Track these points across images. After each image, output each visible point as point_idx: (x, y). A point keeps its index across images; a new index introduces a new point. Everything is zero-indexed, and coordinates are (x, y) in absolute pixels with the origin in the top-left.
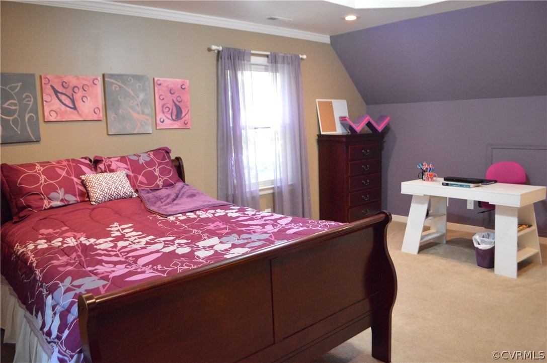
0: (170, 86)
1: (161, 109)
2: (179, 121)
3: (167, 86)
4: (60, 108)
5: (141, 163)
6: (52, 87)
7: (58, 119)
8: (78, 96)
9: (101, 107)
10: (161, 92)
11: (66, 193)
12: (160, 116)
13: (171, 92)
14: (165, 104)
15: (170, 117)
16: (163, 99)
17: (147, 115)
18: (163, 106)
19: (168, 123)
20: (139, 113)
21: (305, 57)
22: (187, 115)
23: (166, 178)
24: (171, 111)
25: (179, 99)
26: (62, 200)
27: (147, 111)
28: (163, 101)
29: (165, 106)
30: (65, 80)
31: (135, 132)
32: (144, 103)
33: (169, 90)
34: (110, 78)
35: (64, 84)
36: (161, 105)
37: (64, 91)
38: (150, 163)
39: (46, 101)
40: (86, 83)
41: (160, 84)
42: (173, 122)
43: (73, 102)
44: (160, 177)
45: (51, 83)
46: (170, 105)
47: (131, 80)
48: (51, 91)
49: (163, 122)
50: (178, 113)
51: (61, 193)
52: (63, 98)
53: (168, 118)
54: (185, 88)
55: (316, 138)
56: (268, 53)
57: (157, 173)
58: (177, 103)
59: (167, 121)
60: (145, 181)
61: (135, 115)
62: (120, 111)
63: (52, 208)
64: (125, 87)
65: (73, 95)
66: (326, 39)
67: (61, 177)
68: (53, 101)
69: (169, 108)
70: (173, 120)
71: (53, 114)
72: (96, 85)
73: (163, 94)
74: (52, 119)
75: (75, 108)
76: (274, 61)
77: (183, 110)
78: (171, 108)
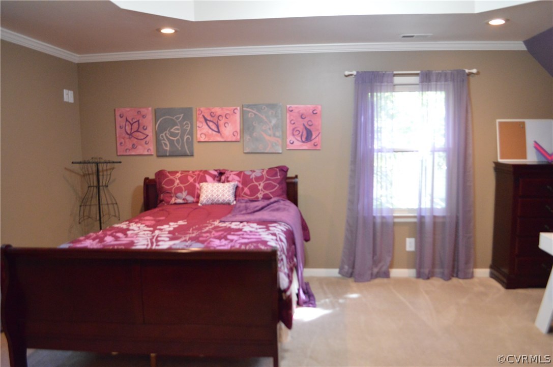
0: (301, 112)
1: (291, 132)
2: (309, 143)
3: (299, 112)
4: (208, 132)
5: (251, 177)
6: (204, 116)
7: (206, 140)
8: (221, 123)
9: (238, 131)
10: (292, 118)
11: (188, 194)
12: (290, 138)
13: (302, 117)
14: (295, 128)
15: (300, 139)
16: (294, 123)
17: (278, 137)
18: (293, 130)
19: (298, 144)
20: (270, 136)
21: (474, 71)
22: (317, 138)
23: (267, 192)
24: (301, 134)
25: (310, 123)
26: (184, 199)
27: (278, 134)
28: (294, 125)
29: (295, 130)
30: (213, 111)
31: (266, 152)
32: (276, 127)
33: (300, 115)
34: (247, 108)
35: (212, 114)
36: (292, 128)
37: (212, 119)
38: (259, 179)
39: (199, 127)
40: (228, 112)
41: (292, 111)
42: (302, 143)
43: (218, 127)
44: (262, 191)
45: (202, 114)
46: (301, 128)
47: (265, 108)
48: (203, 120)
49: (292, 143)
50: (308, 136)
51: (184, 194)
52: (211, 124)
53: (298, 140)
54: (316, 113)
55: (493, 165)
56: (419, 72)
57: (260, 188)
58: (308, 127)
59: (296, 143)
60: (248, 193)
61: (267, 138)
62: (254, 134)
63: (175, 204)
64: (259, 115)
65: (218, 122)
66: (520, 46)
67: (189, 183)
68: (203, 127)
69: (299, 132)
70: (303, 142)
71: (203, 136)
72: (236, 113)
73: (294, 119)
74: (202, 140)
75: (219, 132)
76: (427, 80)
77: (313, 133)
78: (301, 131)
